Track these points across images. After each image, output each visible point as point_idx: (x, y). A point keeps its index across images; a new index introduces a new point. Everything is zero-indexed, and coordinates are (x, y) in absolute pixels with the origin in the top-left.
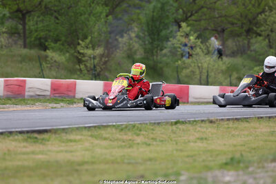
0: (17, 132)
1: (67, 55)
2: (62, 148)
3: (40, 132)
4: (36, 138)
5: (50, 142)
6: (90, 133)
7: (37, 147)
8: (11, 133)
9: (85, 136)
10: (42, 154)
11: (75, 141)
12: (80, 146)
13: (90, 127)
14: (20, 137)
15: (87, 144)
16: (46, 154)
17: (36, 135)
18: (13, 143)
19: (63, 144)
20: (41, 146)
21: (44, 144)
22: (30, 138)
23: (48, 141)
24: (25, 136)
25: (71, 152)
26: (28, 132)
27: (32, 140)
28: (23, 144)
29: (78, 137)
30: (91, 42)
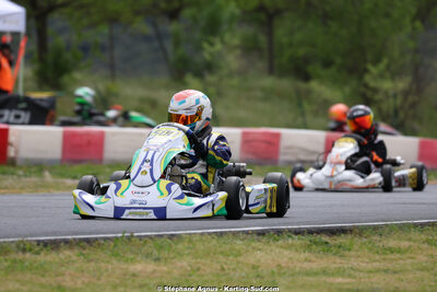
0: (290, 230)
1: (347, 90)
2: (376, 265)
3: (332, 232)
4: (327, 243)
5: (353, 253)
6: (423, 237)
7: (330, 262)
8: (279, 232)
9: (415, 241)
10: (343, 276)
11: (399, 251)
12: (409, 261)
13: (422, 225)
14: (297, 241)
15: (422, 258)
16: (350, 276)
17: (325, 238)
18: (286, 252)
19: (377, 257)
20: (338, 260)
21: (342, 256)
22: (315, 243)
23: (349, 250)
24: (306, 239)
25: (395, 272)
26: (310, 232)
27: (319, 248)
28: (303, 256)
29: (404, 244)
30: (388, 67)
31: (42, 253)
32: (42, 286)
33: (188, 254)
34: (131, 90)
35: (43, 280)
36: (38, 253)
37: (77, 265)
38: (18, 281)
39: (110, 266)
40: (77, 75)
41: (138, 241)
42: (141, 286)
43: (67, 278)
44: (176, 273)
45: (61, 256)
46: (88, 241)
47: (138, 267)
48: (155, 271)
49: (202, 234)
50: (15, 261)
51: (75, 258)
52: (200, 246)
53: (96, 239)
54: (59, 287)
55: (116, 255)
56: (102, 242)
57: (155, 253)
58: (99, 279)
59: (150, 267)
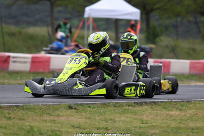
31: (136, 107)
32: (134, 119)
33: (193, 108)
34: (184, 44)
35: (135, 117)
36: (134, 107)
37: (149, 111)
38: (125, 117)
39: (162, 112)
40: (163, 38)
41: (174, 103)
42: (173, 120)
43: (145, 116)
44: (188, 115)
45: (143, 108)
46: (154, 102)
47: (173, 113)
48: (179, 114)
49: (200, 101)
50: (125, 110)
51: (149, 109)
52: (198, 105)
53: (158, 102)
54: (141, 119)
55: (164, 108)
56: (160, 103)
57: (180, 107)
58: (157, 117)
59: (178, 113)
